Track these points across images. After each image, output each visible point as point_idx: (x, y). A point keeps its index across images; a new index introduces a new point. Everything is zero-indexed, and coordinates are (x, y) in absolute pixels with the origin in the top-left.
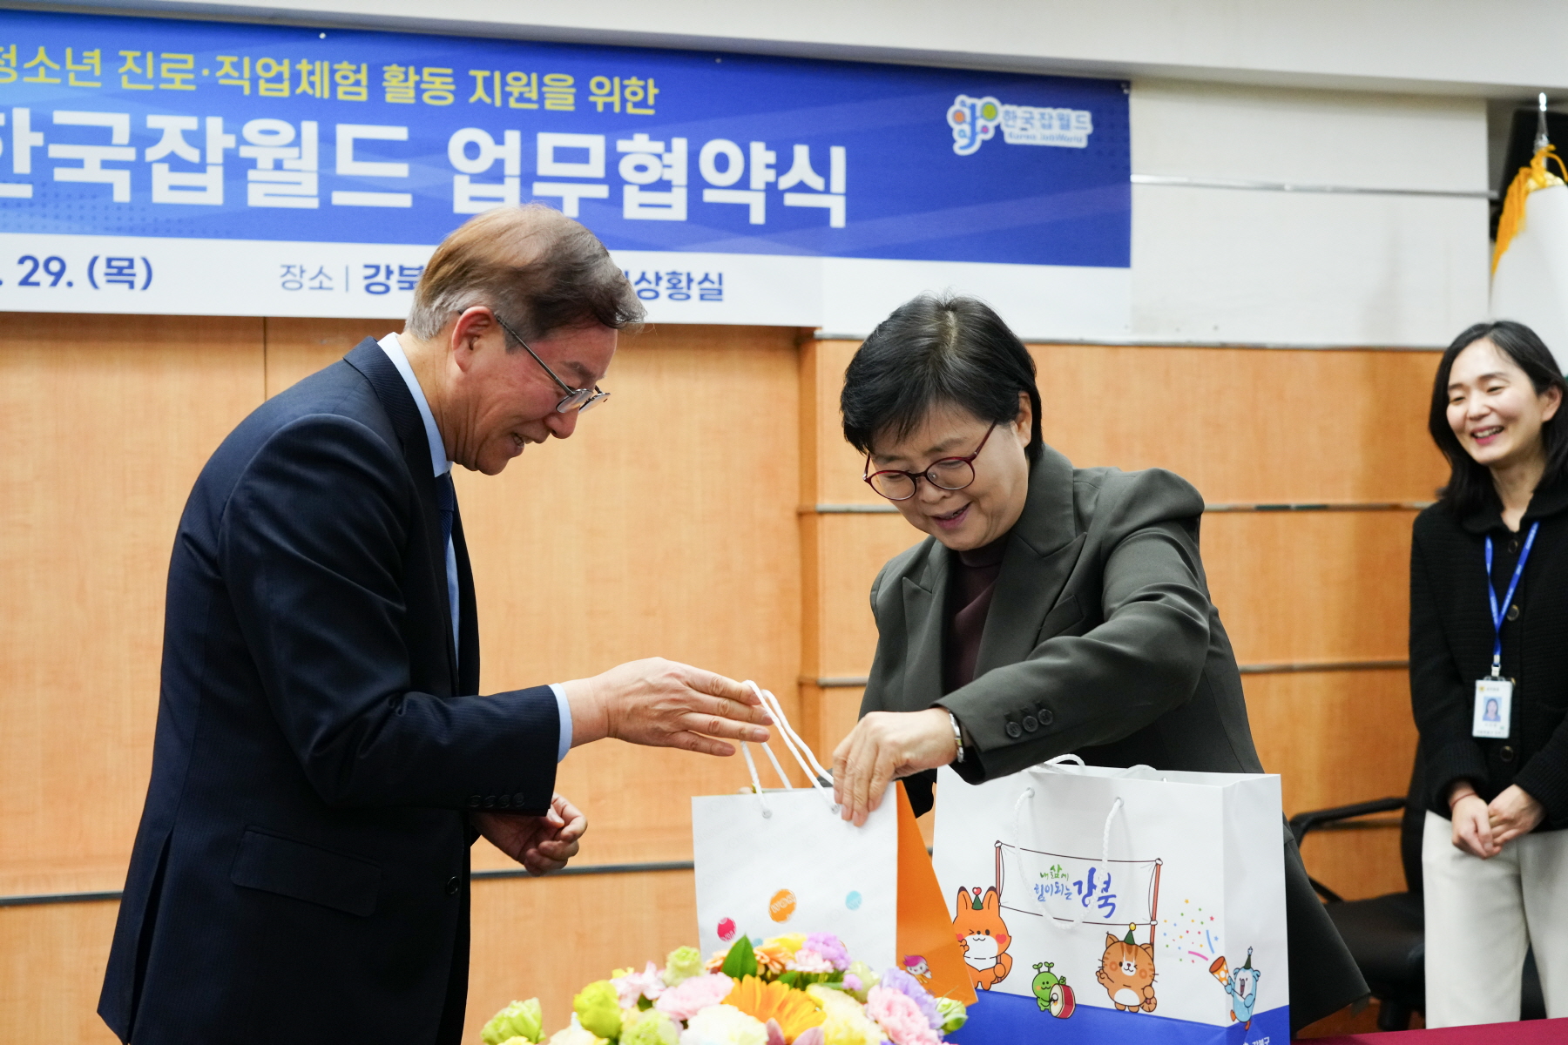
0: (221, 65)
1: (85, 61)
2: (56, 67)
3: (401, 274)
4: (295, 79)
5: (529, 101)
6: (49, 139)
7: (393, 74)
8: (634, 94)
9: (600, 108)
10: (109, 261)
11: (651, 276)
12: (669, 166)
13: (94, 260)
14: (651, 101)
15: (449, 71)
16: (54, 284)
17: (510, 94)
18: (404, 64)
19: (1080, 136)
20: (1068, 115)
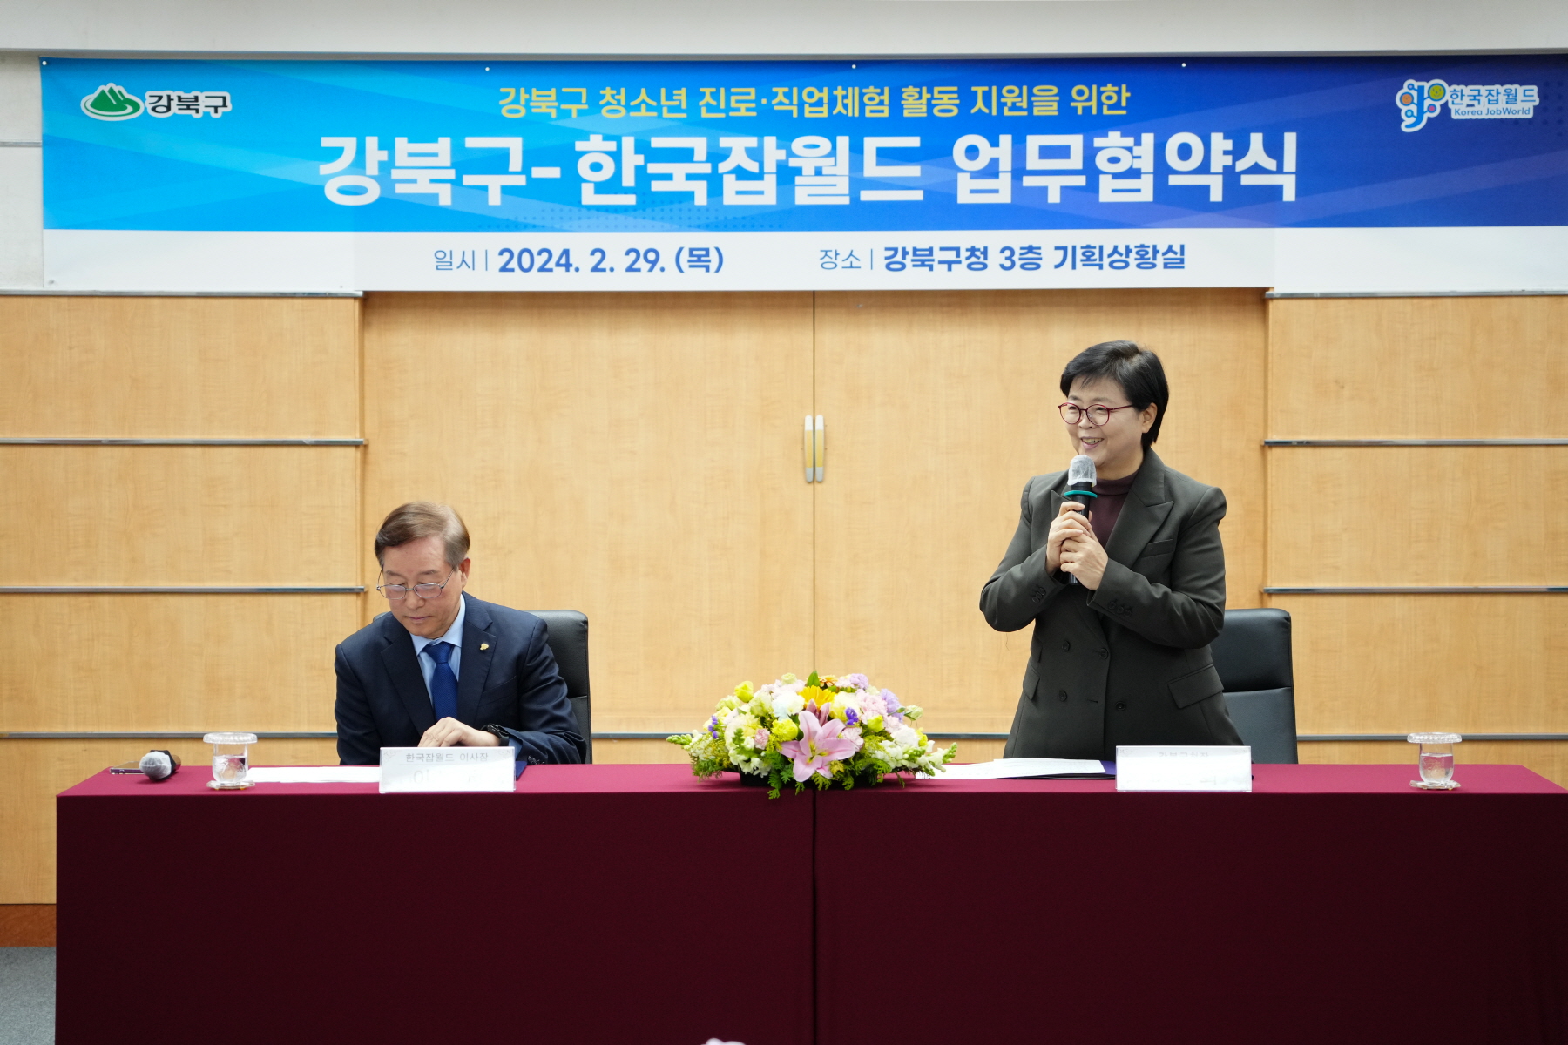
0: (776, 94)
1: (675, 97)
2: (654, 103)
3: (915, 254)
4: (833, 102)
5: (1020, 109)
6: (647, 160)
7: (909, 94)
8: (1109, 98)
9: (1080, 112)
10: (691, 250)
11: (1122, 249)
12: (1139, 157)
13: (681, 250)
14: (1124, 103)
15: (955, 89)
16: (651, 270)
17: (1005, 104)
18: (918, 85)
19: (1526, 108)
20: (1516, 90)
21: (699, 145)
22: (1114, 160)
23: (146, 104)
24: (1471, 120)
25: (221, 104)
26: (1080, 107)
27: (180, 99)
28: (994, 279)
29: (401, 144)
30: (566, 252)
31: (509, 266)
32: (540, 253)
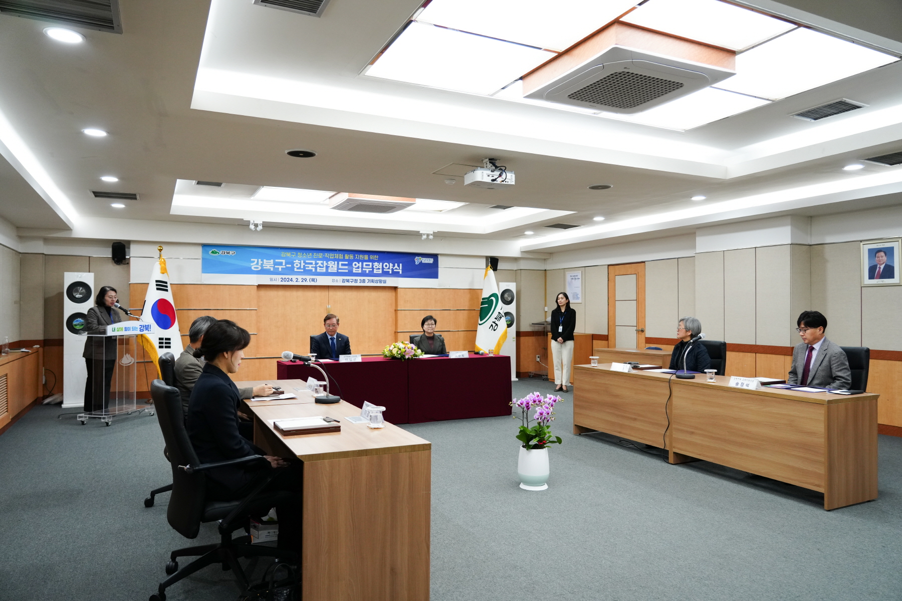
0: (326, 255)
1: (310, 254)
2: (306, 255)
3: (347, 280)
4: (334, 256)
5: (362, 259)
6: (305, 264)
7: (346, 255)
8: (375, 257)
10: (312, 279)
11: (377, 280)
12: (380, 266)
14: (378, 258)
15: (353, 255)
16: (305, 282)
17: (360, 257)
19: (431, 262)
20: (430, 259)
21: (314, 262)
22: (376, 267)
23: (221, 252)
25: (234, 253)
26: (371, 258)
27: (227, 252)
28: (358, 284)
29: (265, 260)
30: (292, 279)
31: (282, 281)
32: (287, 279)
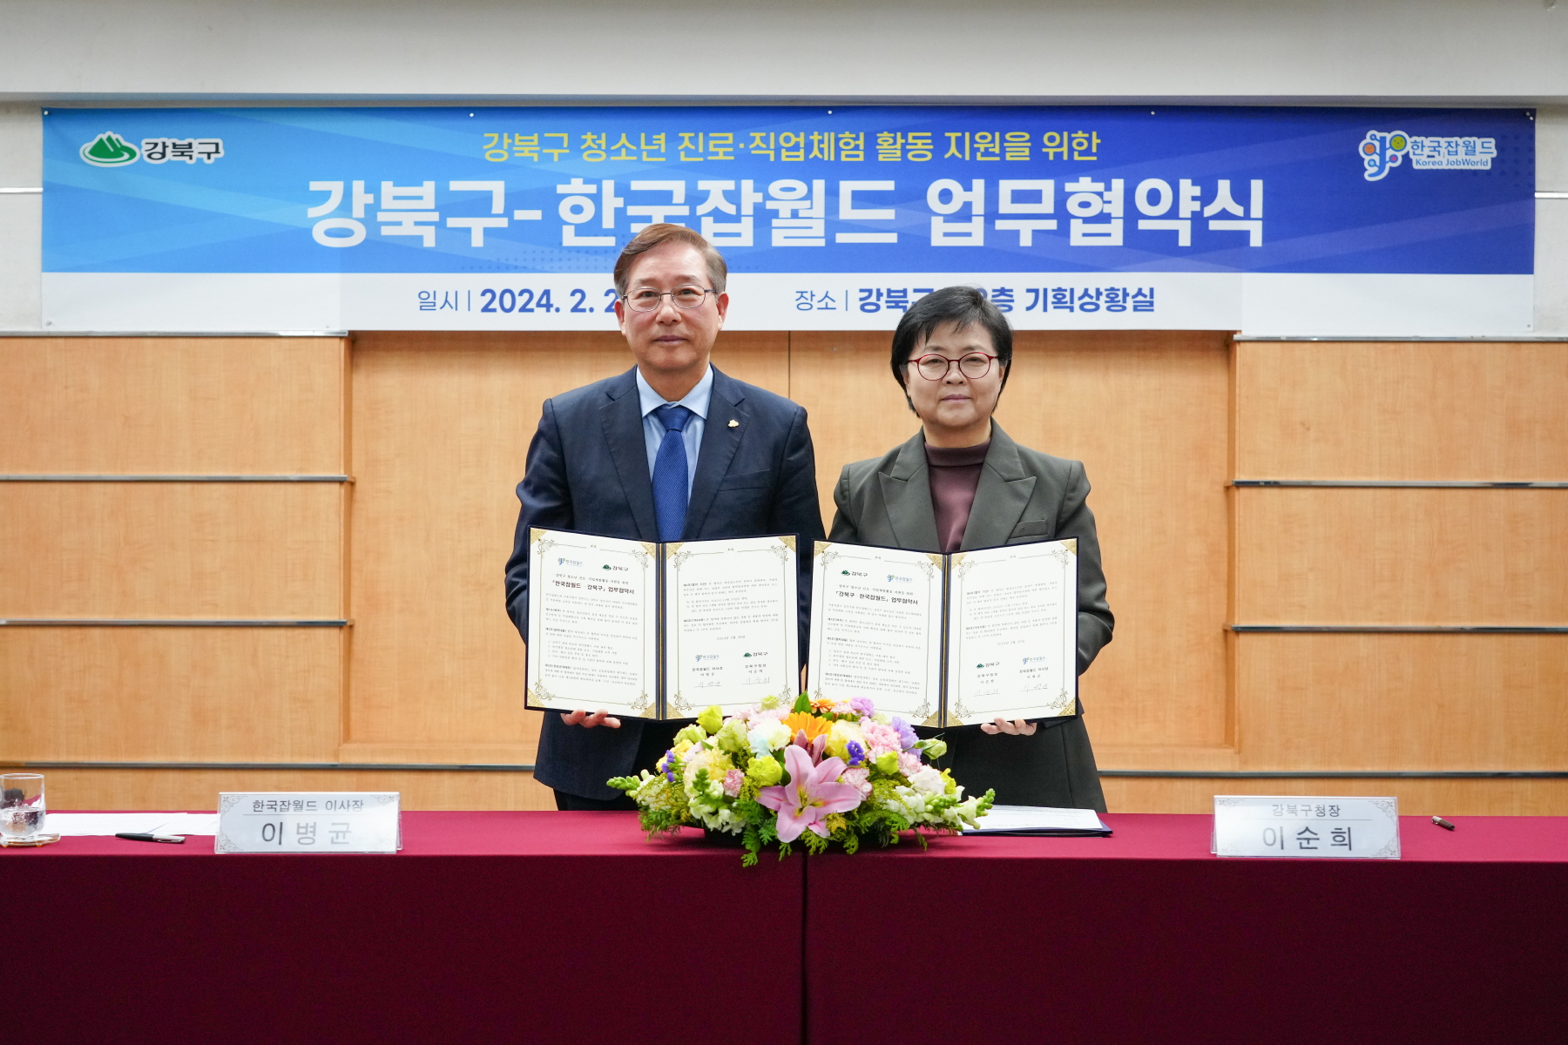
0: (754, 138)
2: (634, 148)
4: (809, 147)
5: (993, 154)
6: (627, 203)
7: (884, 139)
9: (1051, 157)
11: (1092, 292)
12: (1110, 202)
14: (1094, 150)
17: (978, 149)
18: (893, 131)
19: (1484, 160)
20: (1474, 142)
21: (678, 188)
22: (1085, 205)
23: (142, 151)
24: (1432, 170)
25: (214, 150)
26: (1051, 152)
27: (174, 145)
29: (387, 187)
30: (547, 293)
31: (491, 307)
32: (521, 293)
